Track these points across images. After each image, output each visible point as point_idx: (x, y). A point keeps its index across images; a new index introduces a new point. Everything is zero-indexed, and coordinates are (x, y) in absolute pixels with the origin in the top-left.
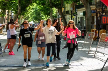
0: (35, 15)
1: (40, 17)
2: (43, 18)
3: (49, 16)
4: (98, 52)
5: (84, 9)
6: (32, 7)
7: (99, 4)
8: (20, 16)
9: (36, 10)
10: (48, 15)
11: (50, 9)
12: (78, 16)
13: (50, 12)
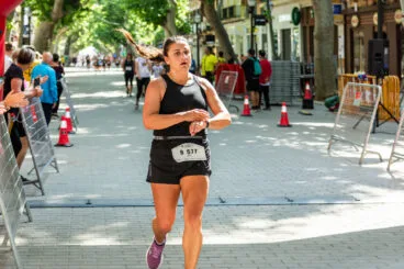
5: (295, 0)
8: (58, 28)
11: (168, 1)
13: (168, 11)
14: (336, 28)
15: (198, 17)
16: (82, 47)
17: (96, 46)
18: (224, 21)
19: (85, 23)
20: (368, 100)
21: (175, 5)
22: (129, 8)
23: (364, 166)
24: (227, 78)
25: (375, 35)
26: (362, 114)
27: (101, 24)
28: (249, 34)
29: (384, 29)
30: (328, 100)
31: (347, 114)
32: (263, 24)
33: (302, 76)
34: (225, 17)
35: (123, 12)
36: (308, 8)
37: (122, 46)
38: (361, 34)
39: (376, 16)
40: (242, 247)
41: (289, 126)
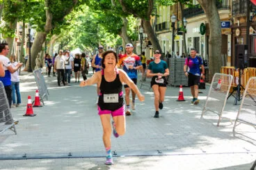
0: (85, 34)
1: (98, 38)
2: (104, 42)
3: (118, 37)
4: (241, 123)
5: (202, 19)
6: (77, 14)
7: (239, 7)
8: (50, 36)
9: (88, 22)
10: (118, 32)
11: (122, 18)
12: (187, 36)
13: (123, 26)
17: (81, 48)
19: (71, 33)
21: (127, 21)
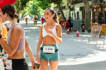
8: (20, 11)
13: (48, 7)
14: (90, 12)
15: (56, 8)
16: (26, 16)
17: (30, 15)
18: (62, 10)
19: (27, 10)
20: (98, 30)
21: (50, 5)
22: (39, 6)
23: (97, 46)
24: (63, 24)
25: (100, 14)
26: (97, 33)
27: (31, 10)
28: (69, 13)
29: (102, 12)
30: (88, 30)
31: (93, 33)
32: (72, 10)
33: (82, 24)
34: (63, 9)
35: (37, 7)
36: (84, 7)
37: (36, 16)
38: (96, 13)
39: (100, 9)
40: (67, 66)
41: (79, 36)
